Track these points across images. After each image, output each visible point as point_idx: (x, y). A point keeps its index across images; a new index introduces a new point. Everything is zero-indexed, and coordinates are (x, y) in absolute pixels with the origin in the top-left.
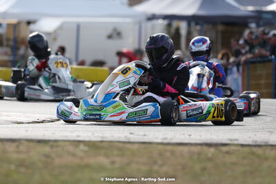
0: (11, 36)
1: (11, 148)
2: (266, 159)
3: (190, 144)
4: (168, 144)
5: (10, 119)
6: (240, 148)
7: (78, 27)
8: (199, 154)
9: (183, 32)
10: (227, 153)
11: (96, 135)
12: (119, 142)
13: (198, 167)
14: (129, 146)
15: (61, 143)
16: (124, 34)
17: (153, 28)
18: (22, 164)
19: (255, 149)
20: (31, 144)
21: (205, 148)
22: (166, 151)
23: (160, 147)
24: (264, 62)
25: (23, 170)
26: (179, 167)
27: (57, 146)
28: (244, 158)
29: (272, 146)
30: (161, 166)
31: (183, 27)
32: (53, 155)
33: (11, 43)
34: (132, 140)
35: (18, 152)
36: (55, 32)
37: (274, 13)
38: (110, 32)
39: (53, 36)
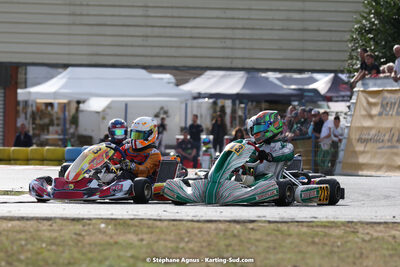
0: (61, 115)
1: (45, 226)
2: (290, 235)
3: (220, 221)
4: (198, 221)
6: (267, 225)
7: (126, 105)
8: (226, 231)
9: (228, 111)
10: (252, 229)
11: (130, 213)
12: (150, 219)
13: (222, 244)
14: (158, 223)
15: (94, 221)
16: (170, 112)
17: (199, 106)
18: (53, 242)
19: (279, 225)
20: (64, 223)
21: (232, 225)
22: (193, 228)
23: (189, 224)
24: (304, 139)
25: (54, 247)
26: (204, 244)
27: (89, 224)
28: (268, 235)
29: (297, 222)
30: (188, 242)
31: (228, 103)
32: (84, 233)
34: (163, 218)
35: (50, 231)
36: (104, 111)
37: (315, 91)
38: (157, 110)
39: (102, 115)
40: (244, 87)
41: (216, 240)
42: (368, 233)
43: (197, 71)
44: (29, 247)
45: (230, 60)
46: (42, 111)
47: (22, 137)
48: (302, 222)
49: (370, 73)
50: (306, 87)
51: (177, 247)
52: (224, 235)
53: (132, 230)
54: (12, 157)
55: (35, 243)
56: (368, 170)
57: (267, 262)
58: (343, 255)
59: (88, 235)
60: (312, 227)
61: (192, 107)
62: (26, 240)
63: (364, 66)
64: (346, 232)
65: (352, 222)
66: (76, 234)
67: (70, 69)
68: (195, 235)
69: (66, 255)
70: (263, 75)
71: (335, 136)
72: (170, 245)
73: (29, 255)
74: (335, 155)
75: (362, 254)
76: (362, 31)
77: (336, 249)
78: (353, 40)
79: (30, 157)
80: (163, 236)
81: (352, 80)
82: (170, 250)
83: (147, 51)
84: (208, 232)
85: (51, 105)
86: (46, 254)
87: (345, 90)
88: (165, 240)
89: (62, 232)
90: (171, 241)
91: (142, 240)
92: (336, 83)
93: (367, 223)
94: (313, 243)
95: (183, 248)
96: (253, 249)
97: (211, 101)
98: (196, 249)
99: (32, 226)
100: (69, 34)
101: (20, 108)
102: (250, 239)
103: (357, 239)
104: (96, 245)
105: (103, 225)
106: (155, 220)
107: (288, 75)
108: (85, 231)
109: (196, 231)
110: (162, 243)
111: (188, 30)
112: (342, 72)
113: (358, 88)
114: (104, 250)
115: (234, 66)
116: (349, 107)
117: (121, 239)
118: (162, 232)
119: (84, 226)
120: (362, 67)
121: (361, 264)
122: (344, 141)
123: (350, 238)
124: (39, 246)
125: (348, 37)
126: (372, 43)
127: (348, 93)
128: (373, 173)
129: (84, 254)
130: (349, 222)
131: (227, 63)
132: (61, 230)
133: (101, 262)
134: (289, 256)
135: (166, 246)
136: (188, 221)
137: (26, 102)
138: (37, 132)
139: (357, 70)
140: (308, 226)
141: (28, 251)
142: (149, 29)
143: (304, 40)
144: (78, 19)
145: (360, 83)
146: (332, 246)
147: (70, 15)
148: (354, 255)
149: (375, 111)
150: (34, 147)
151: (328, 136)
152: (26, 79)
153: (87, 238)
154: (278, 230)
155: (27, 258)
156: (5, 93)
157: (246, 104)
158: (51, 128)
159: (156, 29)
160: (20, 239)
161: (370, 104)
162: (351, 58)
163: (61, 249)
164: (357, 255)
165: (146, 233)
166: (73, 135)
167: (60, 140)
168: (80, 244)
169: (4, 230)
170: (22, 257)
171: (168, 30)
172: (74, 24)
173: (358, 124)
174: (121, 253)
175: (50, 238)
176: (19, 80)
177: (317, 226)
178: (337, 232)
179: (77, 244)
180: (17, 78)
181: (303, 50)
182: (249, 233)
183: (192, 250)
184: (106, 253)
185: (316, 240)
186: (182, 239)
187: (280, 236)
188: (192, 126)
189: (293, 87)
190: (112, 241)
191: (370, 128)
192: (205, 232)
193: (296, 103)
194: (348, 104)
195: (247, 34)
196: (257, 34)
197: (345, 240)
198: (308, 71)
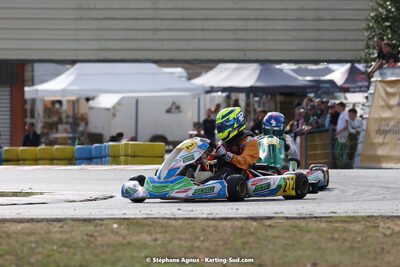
0: (70, 113)
1: (56, 227)
2: (308, 231)
3: (236, 219)
4: (214, 219)
5: (62, 198)
6: (284, 221)
7: (137, 102)
8: (242, 228)
10: (270, 226)
11: (143, 212)
12: (164, 218)
13: (239, 242)
14: (173, 222)
15: (106, 222)
16: (183, 107)
17: (212, 100)
18: (65, 244)
19: (297, 221)
20: (76, 224)
21: (249, 222)
22: (208, 226)
23: (204, 222)
24: (321, 132)
25: (65, 249)
26: (221, 243)
27: (101, 225)
28: (286, 231)
29: (316, 217)
30: (203, 241)
31: (242, 97)
32: (96, 234)
33: (71, 120)
34: (177, 216)
35: (61, 232)
36: (114, 107)
37: (332, 82)
38: (169, 106)
39: (112, 112)
40: (258, 79)
41: (232, 238)
42: (389, 228)
43: (209, 64)
44: (40, 249)
45: (242, 53)
46: (50, 109)
47: (31, 136)
48: (321, 217)
49: (387, 62)
50: (322, 78)
51: (193, 246)
52: (241, 232)
53: (146, 229)
54: (20, 157)
55: (46, 245)
56: (387, 162)
57: (286, 259)
58: (364, 250)
59: (101, 236)
60: (331, 222)
61: (205, 101)
62: (36, 242)
63: (382, 56)
64: (366, 227)
65: (372, 216)
66: (87, 235)
67: (78, 65)
68: (211, 233)
69: (78, 257)
70: (278, 66)
71: (353, 128)
72: (185, 244)
73: (40, 258)
74: (353, 148)
75: (383, 249)
76: (378, 19)
77: (356, 245)
78: (369, 28)
79: (39, 156)
80: (177, 236)
81: (370, 70)
82: (185, 250)
83: (157, 45)
84: (224, 230)
85: (60, 102)
86: (57, 256)
87: (363, 80)
88: (180, 239)
89: (74, 233)
90: (186, 240)
91: (156, 240)
92: (353, 74)
93: (388, 217)
94: (333, 239)
95: (198, 247)
96: (271, 246)
97: (224, 94)
98: (212, 248)
99: (41, 229)
100: (77, 29)
101: (28, 106)
102: (267, 236)
103: (377, 234)
104: (108, 246)
105: (115, 226)
106: (170, 219)
107: (303, 66)
108: (97, 232)
109: (211, 230)
110: (176, 242)
111: (199, 22)
112: (359, 62)
113: (376, 78)
114: (117, 251)
115: (246, 58)
116: (367, 98)
117: (134, 239)
118: (177, 231)
119: (96, 227)
120: (379, 57)
121: (383, 259)
122: (362, 133)
123: (371, 233)
124: (50, 248)
125: (364, 25)
126: (389, 31)
127: (366, 84)
128: (394, 166)
129: (96, 256)
130: (369, 217)
131: (239, 55)
132: (72, 231)
133: (114, 264)
134: (308, 252)
135: (181, 246)
136: (203, 219)
137: (34, 101)
138: (45, 131)
139: (374, 60)
140: (326, 222)
141: (39, 253)
142: (159, 22)
143: (319, 30)
144: (85, 14)
145: (377, 73)
146: (353, 242)
147: (76, 9)
148: (375, 251)
149: (394, 101)
150: (43, 146)
151: (346, 128)
152: (33, 77)
153: (99, 239)
154: (296, 227)
155: (38, 261)
156: (12, 92)
157: (261, 97)
158: (60, 127)
159: (165, 22)
160: (30, 242)
161: (388, 94)
162: (368, 47)
163: (72, 251)
164: (378, 250)
165: (160, 233)
166: (83, 133)
167: (69, 138)
168: (92, 245)
169: (13, 233)
170: (33, 260)
171: (178, 22)
172: (81, 19)
173: (377, 116)
174: (135, 254)
175: (61, 240)
176: (26, 78)
177: (336, 221)
178: (357, 227)
179: (89, 245)
180: (23, 75)
181: (318, 40)
182: (266, 231)
183: (207, 249)
184: (119, 254)
185: (336, 236)
186: (197, 238)
187: (298, 233)
188: (206, 121)
189: (309, 78)
190: (125, 242)
191: (388, 119)
192: (220, 230)
193: (312, 95)
194: (366, 95)
195: (260, 25)
196: (270, 25)
197: (366, 235)
198: (323, 61)
